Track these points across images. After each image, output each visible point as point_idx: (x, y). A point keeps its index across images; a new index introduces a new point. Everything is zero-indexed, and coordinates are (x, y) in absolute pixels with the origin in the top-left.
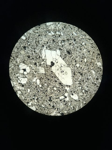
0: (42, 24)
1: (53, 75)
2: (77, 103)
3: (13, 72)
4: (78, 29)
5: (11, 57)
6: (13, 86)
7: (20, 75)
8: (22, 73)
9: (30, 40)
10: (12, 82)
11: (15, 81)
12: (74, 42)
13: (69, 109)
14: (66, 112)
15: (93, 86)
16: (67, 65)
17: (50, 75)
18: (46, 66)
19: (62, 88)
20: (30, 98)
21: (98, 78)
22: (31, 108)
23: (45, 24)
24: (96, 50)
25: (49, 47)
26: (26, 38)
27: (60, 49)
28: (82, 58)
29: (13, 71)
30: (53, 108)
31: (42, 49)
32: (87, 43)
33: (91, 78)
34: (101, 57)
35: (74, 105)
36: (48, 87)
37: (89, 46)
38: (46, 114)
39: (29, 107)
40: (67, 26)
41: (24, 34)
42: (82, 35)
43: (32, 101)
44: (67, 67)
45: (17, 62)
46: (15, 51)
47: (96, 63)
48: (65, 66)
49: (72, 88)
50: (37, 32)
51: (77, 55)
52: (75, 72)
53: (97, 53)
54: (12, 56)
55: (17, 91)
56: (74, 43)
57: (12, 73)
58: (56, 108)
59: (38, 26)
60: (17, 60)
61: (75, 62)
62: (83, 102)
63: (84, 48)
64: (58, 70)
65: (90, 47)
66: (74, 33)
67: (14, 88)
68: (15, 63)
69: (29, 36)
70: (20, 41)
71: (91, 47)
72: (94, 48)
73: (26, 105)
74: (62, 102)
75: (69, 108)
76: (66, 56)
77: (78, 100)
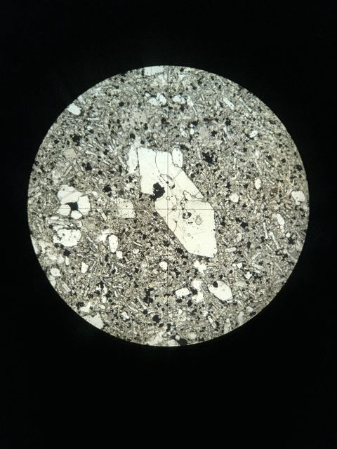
0: (131, 71)
1: (158, 223)
2: (228, 309)
3: (39, 210)
4: (239, 91)
5: (34, 167)
6: (36, 251)
7: (61, 219)
8: (67, 215)
9: (95, 117)
10: (34, 242)
11: (44, 238)
12: (225, 129)
13: (204, 328)
14: (193, 336)
15: (277, 262)
16: (202, 197)
17: (149, 224)
18: (138, 196)
19: (185, 263)
20: (86, 292)
21: (293, 237)
22: (88, 319)
23: (140, 70)
24: (290, 153)
25: (150, 141)
26: (81, 111)
27: (182, 147)
28: (248, 177)
29: (40, 208)
30: (155, 324)
31: (128, 145)
32: (266, 133)
33: (273, 237)
34: (304, 177)
35: (218, 316)
36: (141, 260)
37: (271, 141)
38: (132, 341)
39: (85, 318)
40: (207, 79)
41: (76, 98)
42: (250, 107)
43: (92, 300)
44: (203, 201)
45: (51, 182)
46: (48, 150)
47: (288, 193)
48: (196, 199)
49: (214, 267)
50: (115, 95)
51: (234, 167)
52: (226, 218)
53: (293, 163)
54: (37, 163)
55: (47, 267)
56: (226, 131)
57: (35, 214)
58: (165, 324)
59: (119, 77)
60: (53, 176)
61: (227, 189)
62: (245, 309)
63: (254, 148)
64: (173, 210)
65: (272, 143)
66: (226, 100)
67: (39, 260)
68: (45, 184)
69: (92, 104)
70: (63, 120)
71: (276, 144)
72: (285, 149)
73: (76, 310)
74: (184, 306)
75: (203, 324)
76: (199, 168)
77: (231, 301)
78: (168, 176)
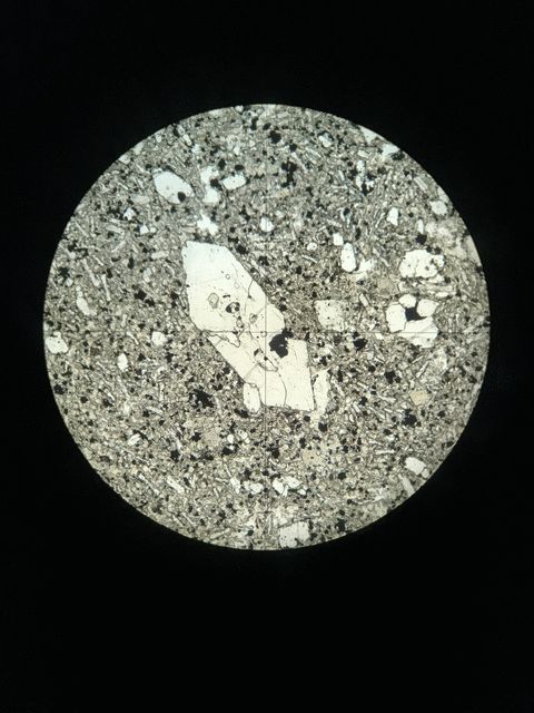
0: (329, 527)
1: (278, 293)
2: (160, 158)
3: (467, 306)
6: (470, 241)
7: (432, 293)
8: (423, 300)
9: (383, 455)
10: (475, 256)
11: (457, 262)
12: (180, 446)
13: (197, 125)
14: (215, 113)
15: (84, 238)
16: (210, 338)
18: (311, 335)
19: (233, 230)
20: (389, 178)
21: (62, 279)
23: (315, 530)
24: (74, 412)
25: (296, 421)
26: (405, 464)
27: (244, 414)
28: (139, 372)
29: (465, 310)
30: (277, 128)
31: (330, 413)
32: (115, 441)
33: (93, 278)
34: (51, 377)
35: (176, 146)
36: (302, 233)
37: (106, 430)
42: (142, 481)
43: (380, 165)
44: (209, 332)
45: (448, 351)
46: (454, 402)
47: (73, 349)
48: (220, 334)
49: (186, 226)
50: (353, 490)
51: (162, 387)
52: (170, 306)
53: (69, 397)
55: (451, 215)
56: (178, 441)
57: (472, 300)
58: (260, 129)
59: (348, 518)
60: (445, 361)
61: (171, 352)
62: (132, 160)
63: (133, 418)
64: (255, 316)
65: (104, 426)
66: (180, 489)
67: (465, 227)
68: (458, 348)
69: (388, 475)
70: (432, 449)
71: (97, 426)
72: (83, 419)
74: (230, 160)
75: (200, 132)
76: (216, 383)
77: (156, 170)
78: (265, 369)
